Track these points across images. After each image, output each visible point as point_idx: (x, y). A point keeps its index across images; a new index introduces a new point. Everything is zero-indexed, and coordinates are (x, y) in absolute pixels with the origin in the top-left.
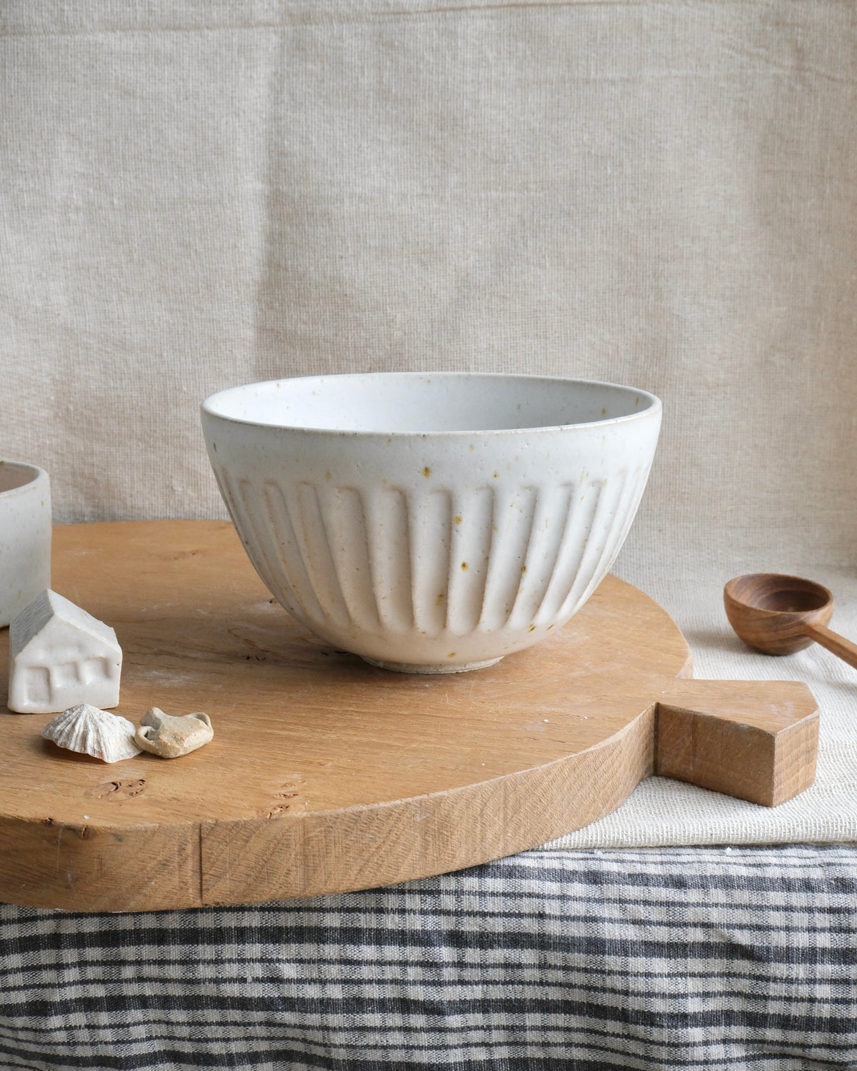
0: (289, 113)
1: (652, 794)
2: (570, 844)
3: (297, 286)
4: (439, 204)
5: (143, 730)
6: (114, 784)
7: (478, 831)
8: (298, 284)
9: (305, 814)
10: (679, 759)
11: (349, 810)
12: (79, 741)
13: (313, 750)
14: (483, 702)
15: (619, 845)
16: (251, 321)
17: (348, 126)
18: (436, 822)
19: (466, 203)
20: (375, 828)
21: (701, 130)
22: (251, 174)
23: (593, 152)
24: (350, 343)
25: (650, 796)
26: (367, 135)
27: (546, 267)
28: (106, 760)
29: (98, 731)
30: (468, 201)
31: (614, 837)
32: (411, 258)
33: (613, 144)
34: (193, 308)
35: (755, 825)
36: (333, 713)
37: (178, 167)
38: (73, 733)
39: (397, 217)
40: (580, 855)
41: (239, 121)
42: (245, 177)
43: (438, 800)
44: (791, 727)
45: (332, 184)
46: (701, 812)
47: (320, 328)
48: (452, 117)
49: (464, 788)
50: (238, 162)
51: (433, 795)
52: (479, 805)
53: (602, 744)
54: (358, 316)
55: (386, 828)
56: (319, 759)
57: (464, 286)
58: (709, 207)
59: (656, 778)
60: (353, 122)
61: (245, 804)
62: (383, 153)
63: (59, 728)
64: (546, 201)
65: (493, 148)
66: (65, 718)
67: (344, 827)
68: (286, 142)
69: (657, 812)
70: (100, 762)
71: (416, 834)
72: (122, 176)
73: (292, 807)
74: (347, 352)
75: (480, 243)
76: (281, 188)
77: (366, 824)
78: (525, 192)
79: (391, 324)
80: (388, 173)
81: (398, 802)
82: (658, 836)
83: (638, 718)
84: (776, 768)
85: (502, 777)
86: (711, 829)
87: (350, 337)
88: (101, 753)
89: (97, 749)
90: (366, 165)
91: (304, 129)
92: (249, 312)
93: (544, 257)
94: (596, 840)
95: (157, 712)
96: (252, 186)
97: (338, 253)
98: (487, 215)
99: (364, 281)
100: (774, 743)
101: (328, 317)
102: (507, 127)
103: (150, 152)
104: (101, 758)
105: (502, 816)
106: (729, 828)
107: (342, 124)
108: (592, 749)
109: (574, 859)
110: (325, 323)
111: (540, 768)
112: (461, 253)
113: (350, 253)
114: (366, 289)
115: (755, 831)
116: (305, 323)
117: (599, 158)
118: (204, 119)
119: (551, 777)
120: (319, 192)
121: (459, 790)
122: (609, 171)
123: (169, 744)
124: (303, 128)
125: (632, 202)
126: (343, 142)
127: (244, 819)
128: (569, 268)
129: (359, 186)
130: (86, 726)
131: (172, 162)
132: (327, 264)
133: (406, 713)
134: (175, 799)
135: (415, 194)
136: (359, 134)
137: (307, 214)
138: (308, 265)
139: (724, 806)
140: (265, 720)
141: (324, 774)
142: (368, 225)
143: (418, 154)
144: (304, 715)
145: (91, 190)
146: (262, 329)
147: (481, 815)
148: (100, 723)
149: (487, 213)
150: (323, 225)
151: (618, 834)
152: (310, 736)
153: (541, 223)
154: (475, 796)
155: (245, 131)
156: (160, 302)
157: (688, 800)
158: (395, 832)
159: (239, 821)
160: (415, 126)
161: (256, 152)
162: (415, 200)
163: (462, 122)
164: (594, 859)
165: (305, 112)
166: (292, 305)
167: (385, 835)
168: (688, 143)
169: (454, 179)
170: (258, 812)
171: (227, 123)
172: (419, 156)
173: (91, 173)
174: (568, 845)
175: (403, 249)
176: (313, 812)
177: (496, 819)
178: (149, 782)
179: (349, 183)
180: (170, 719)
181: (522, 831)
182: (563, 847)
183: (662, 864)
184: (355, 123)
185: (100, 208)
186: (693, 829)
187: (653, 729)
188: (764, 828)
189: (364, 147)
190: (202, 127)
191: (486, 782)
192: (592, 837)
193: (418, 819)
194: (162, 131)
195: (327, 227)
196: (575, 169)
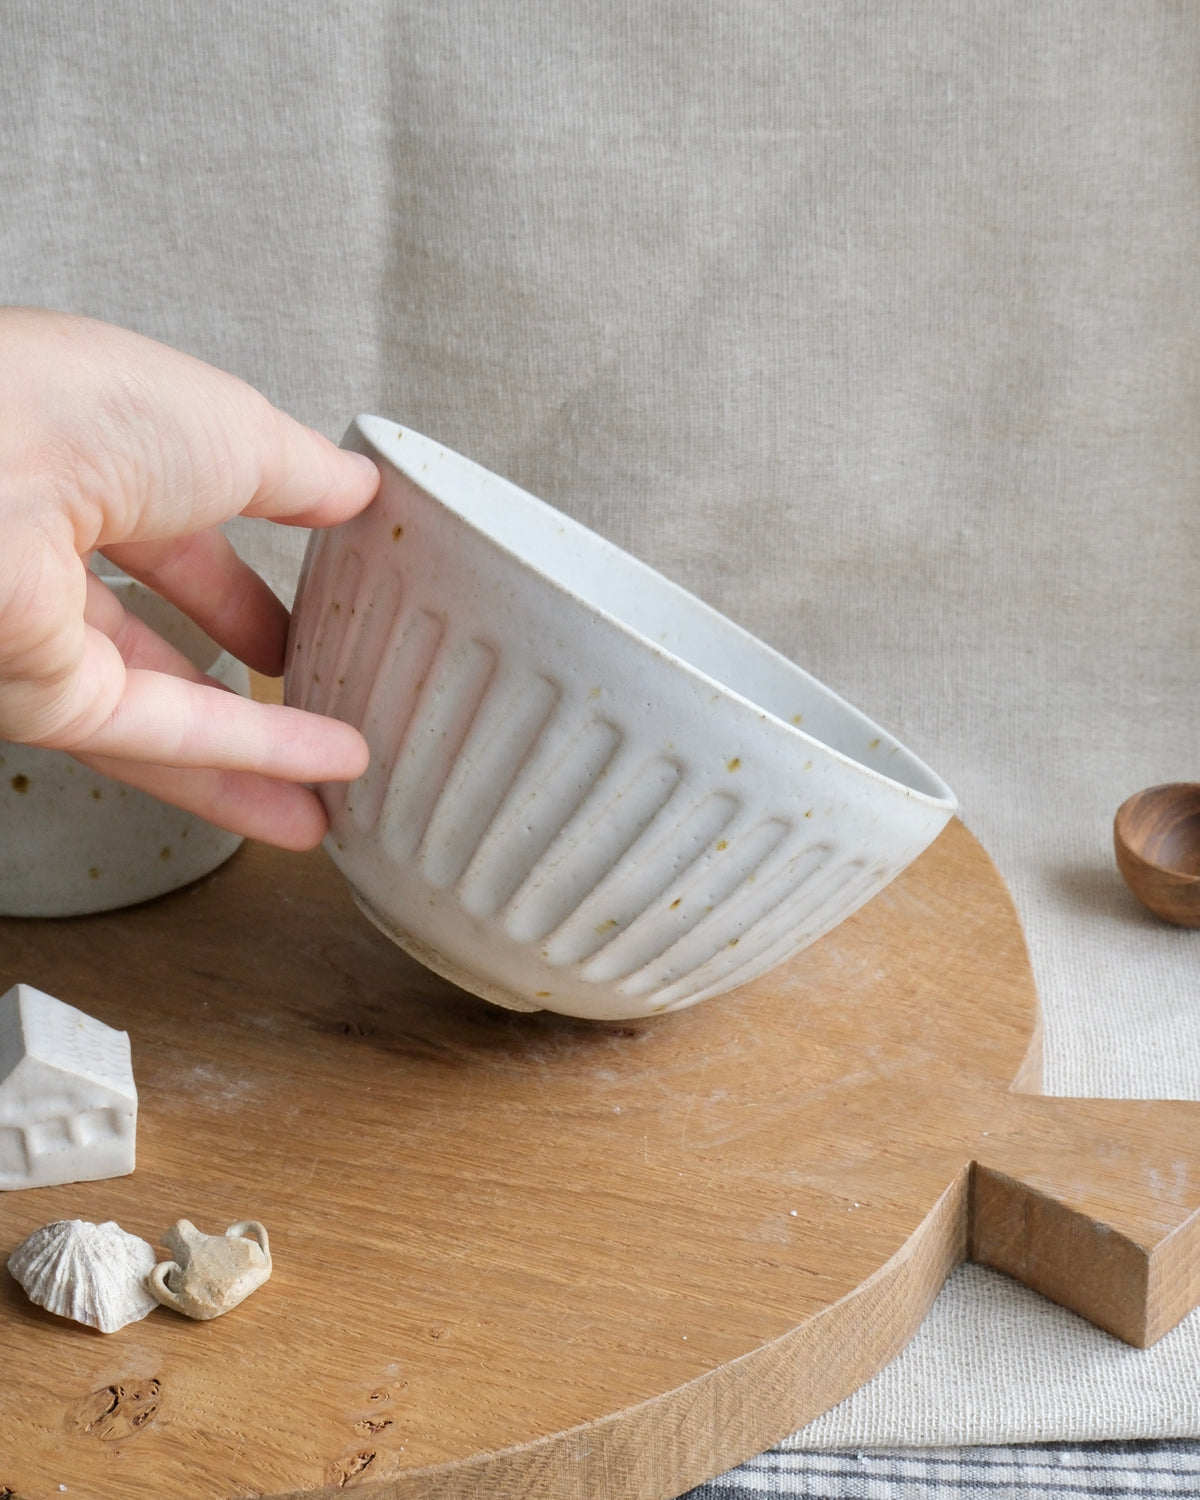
0: (422, 10)
1: (960, 1314)
2: (821, 1441)
3: (443, 279)
4: (671, 151)
5: (163, 1269)
6: (113, 1390)
7: (673, 1455)
8: (446, 278)
9: (398, 1475)
10: (1005, 1248)
11: (468, 1462)
12: (61, 1297)
13: (425, 1295)
14: (702, 1159)
15: (897, 1444)
16: (371, 331)
17: (520, 29)
18: (606, 1458)
19: (716, 150)
20: (509, 1483)
21: (1103, 31)
22: (362, 107)
23: (924, 67)
24: (531, 369)
25: (957, 1317)
26: (551, 43)
27: (846, 249)
28: (104, 1330)
29: (90, 1280)
30: (719, 146)
31: (889, 1433)
32: (626, 237)
33: (957, 54)
34: (278, 316)
35: (1108, 1412)
36: (466, 1189)
37: (242, 102)
38: (52, 1284)
39: (603, 174)
40: (836, 1464)
41: (339, 26)
42: (354, 114)
43: (607, 1428)
44: (1176, 1231)
45: (494, 123)
46: (1031, 1363)
47: (483, 344)
48: (690, 14)
49: (648, 1402)
50: (340, 91)
51: (598, 1422)
52: (673, 1421)
53: (875, 1278)
54: (543, 326)
55: (527, 1479)
56: (432, 1321)
57: (714, 279)
58: (1114, 155)
59: (971, 1267)
60: (527, 21)
61: (309, 1447)
62: (577, 71)
63: (32, 1267)
64: (846, 144)
65: (759, 61)
66: (43, 1248)
67: (459, 1488)
68: (418, 58)
69: (964, 1360)
70: (94, 1332)
71: (575, 1478)
72: (151, 119)
73: (379, 1456)
74: (527, 382)
75: (739, 210)
76: (412, 129)
77: (494, 1479)
78: (813, 131)
79: (597, 338)
80: (586, 104)
81: (544, 1440)
82: (956, 1432)
83: (938, 1204)
84: (1150, 1298)
85: (711, 1372)
86: (1040, 1420)
87: (530, 358)
88: (96, 1319)
89: (89, 1312)
90: (550, 92)
91: (447, 36)
92: (368, 317)
93: (843, 233)
94: (862, 1437)
95: (187, 1229)
96: (365, 125)
97: (507, 231)
98: (751, 167)
99: (552, 274)
100: (1147, 1266)
101: (494, 327)
102: (782, 29)
103: (196, 82)
104: (96, 1327)
105: (711, 1424)
106: (1068, 1420)
107: (510, 26)
108: (857, 1291)
109: (824, 1473)
110: (491, 336)
111: (772, 1345)
112: (708, 227)
113: (527, 231)
114: (555, 286)
115: (1108, 1424)
116: (458, 336)
117: (934, 78)
118: (281, 26)
119: (790, 1352)
120: (474, 135)
121: (639, 1407)
122: (950, 98)
123: (200, 1302)
124: (444, 34)
125: (988, 148)
126: (510, 56)
127: (304, 1489)
128: (885, 249)
129: (538, 125)
130: (73, 1273)
131: (232, 96)
132: (490, 246)
133: (577, 1188)
134: (202, 1433)
135: (631, 136)
136: (538, 41)
137: (456, 170)
138: (459, 248)
139: (1068, 1346)
140: (357, 1208)
141: (436, 1362)
142: (554, 187)
143: (635, 74)
144: (420, 1193)
145: (103, 144)
146: (389, 342)
147: (678, 1433)
148: (95, 1264)
149: (750, 163)
150: (481, 189)
151: (896, 1426)
152: (424, 1255)
153: (839, 180)
154: (667, 1410)
155: (349, 40)
156: (223, 307)
157: (1014, 1329)
158: (541, 1482)
159: (296, 1493)
160: (629, 29)
161: (369, 72)
162: (631, 146)
163: (707, 20)
164: (854, 1474)
165: (448, 9)
166: (437, 307)
167: (524, 1490)
168: (1081, 51)
169: (695, 110)
170: (326, 1471)
171: (319, 30)
172: (637, 76)
173: (101, 115)
174: (817, 1444)
175: (612, 222)
176: (411, 1471)
177: (702, 1431)
178: (166, 1388)
179: (523, 121)
180: (205, 1244)
181: (745, 1436)
182: (809, 1446)
183: (960, 1486)
184: (530, 24)
185: (119, 169)
186: (1013, 1421)
187: (966, 1199)
188: (1122, 1418)
189: (546, 64)
190: (279, 38)
191: (686, 1385)
192: (855, 1431)
193: (577, 1458)
194: (214, 47)
195: (490, 192)
196: (894, 93)
